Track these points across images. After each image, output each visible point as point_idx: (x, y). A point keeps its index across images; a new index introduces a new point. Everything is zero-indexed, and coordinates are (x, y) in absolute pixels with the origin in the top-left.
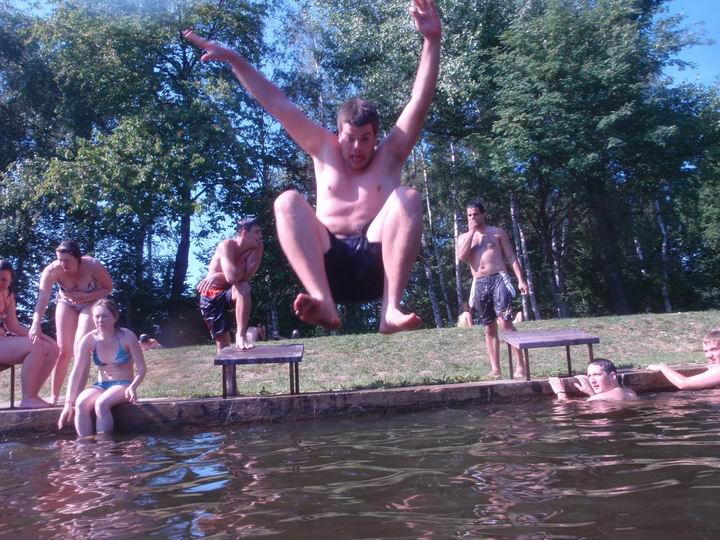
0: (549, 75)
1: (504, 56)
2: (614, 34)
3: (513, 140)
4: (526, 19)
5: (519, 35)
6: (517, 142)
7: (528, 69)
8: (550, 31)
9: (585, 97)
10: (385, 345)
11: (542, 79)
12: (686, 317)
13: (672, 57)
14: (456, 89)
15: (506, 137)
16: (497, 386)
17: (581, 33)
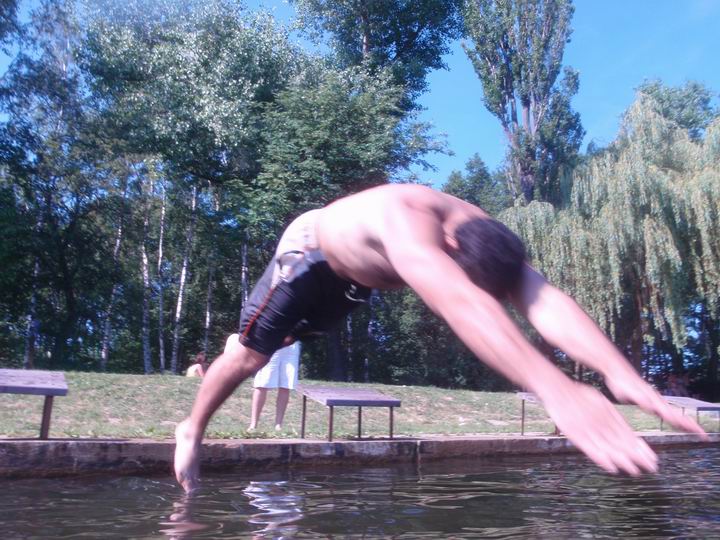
0: (315, 144)
1: (275, 113)
2: (378, 123)
3: (273, 195)
4: (303, 86)
5: (295, 98)
6: (275, 198)
7: (298, 133)
8: (323, 104)
9: (344, 171)
10: (115, 387)
11: (310, 145)
12: (412, 390)
13: (420, 157)
14: (225, 132)
15: (266, 191)
16: (300, 445)
17: (350, 115)
